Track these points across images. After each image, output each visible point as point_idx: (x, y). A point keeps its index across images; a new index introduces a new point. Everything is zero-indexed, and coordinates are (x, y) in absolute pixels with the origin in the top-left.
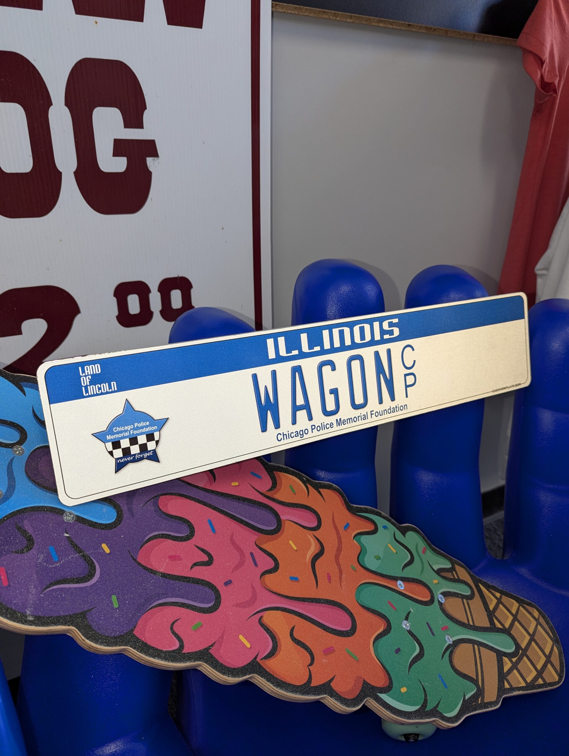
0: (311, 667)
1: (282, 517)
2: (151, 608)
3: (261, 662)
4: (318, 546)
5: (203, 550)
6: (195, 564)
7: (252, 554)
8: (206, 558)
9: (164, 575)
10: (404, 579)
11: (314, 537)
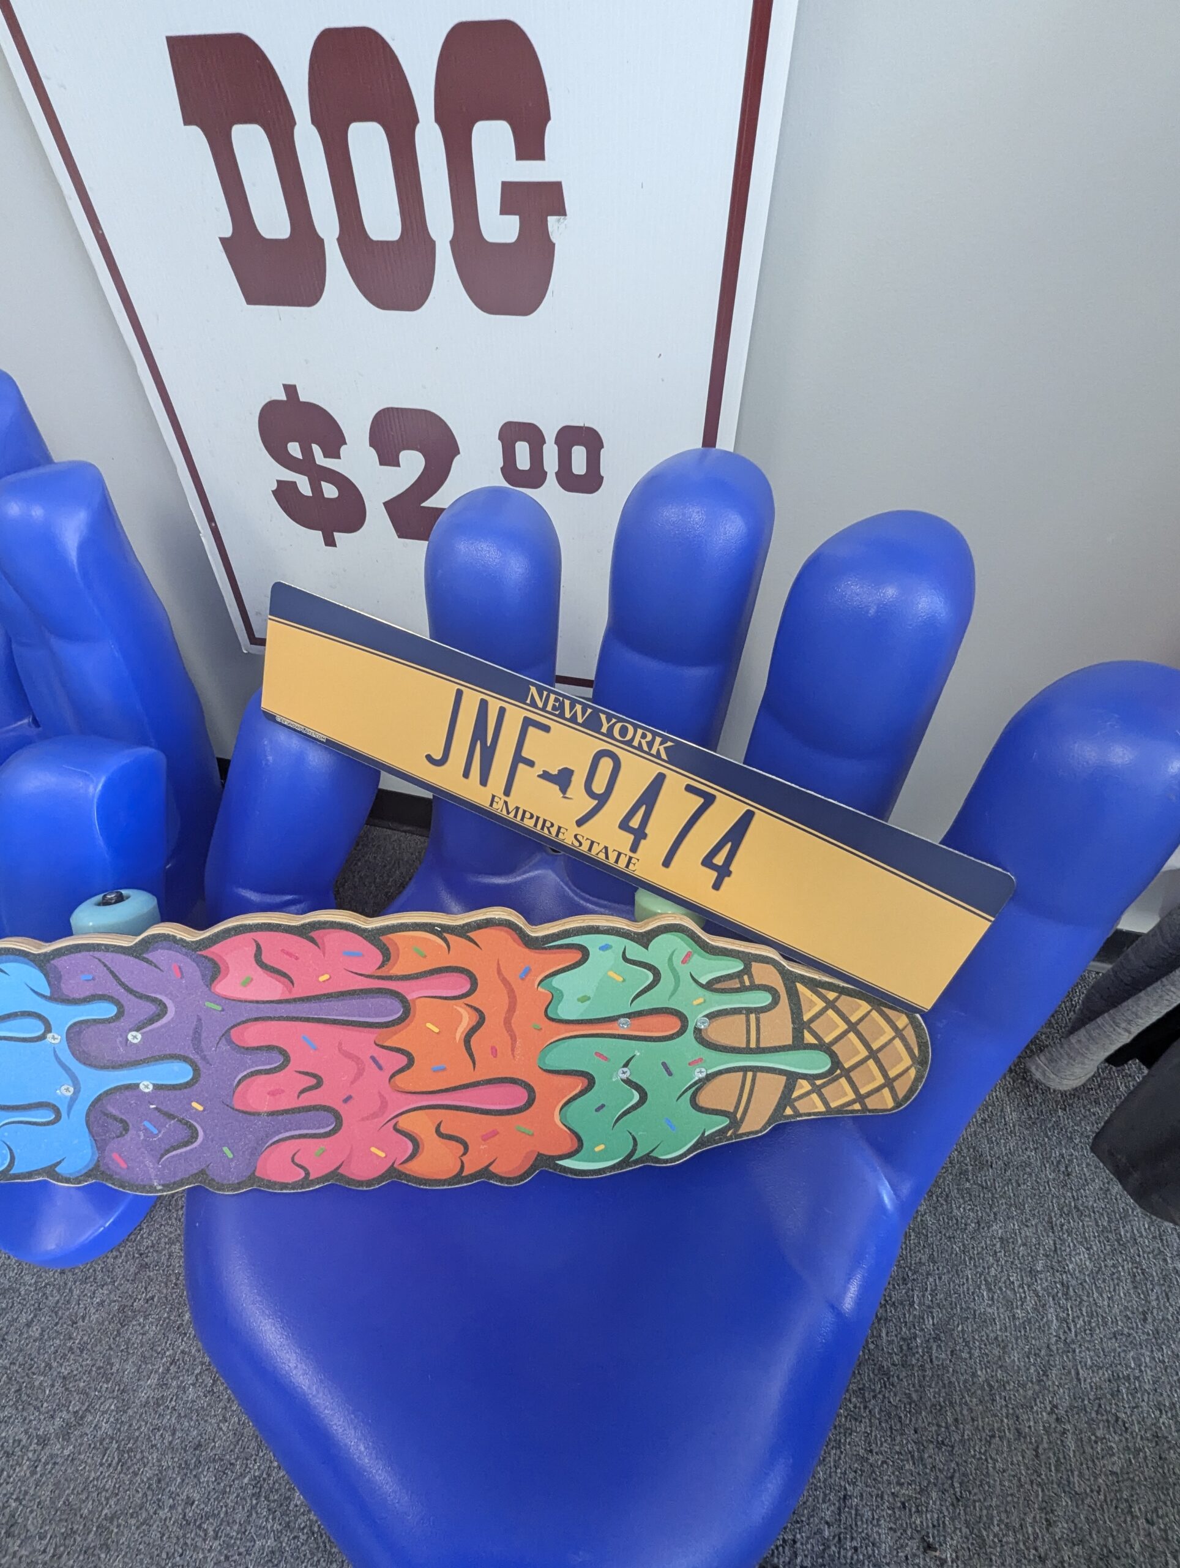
0: (464, 1158)
1: (409, 998)
2: (266, 1148)
3: (401, 1168)
4: (475, 1018)
5: (307, 1074)
6: (303, 1091)
7: (373, 1058)
8: (314, 1081)
9: (272, 1114)
10: (632, 1015)
11: (468, 1008)
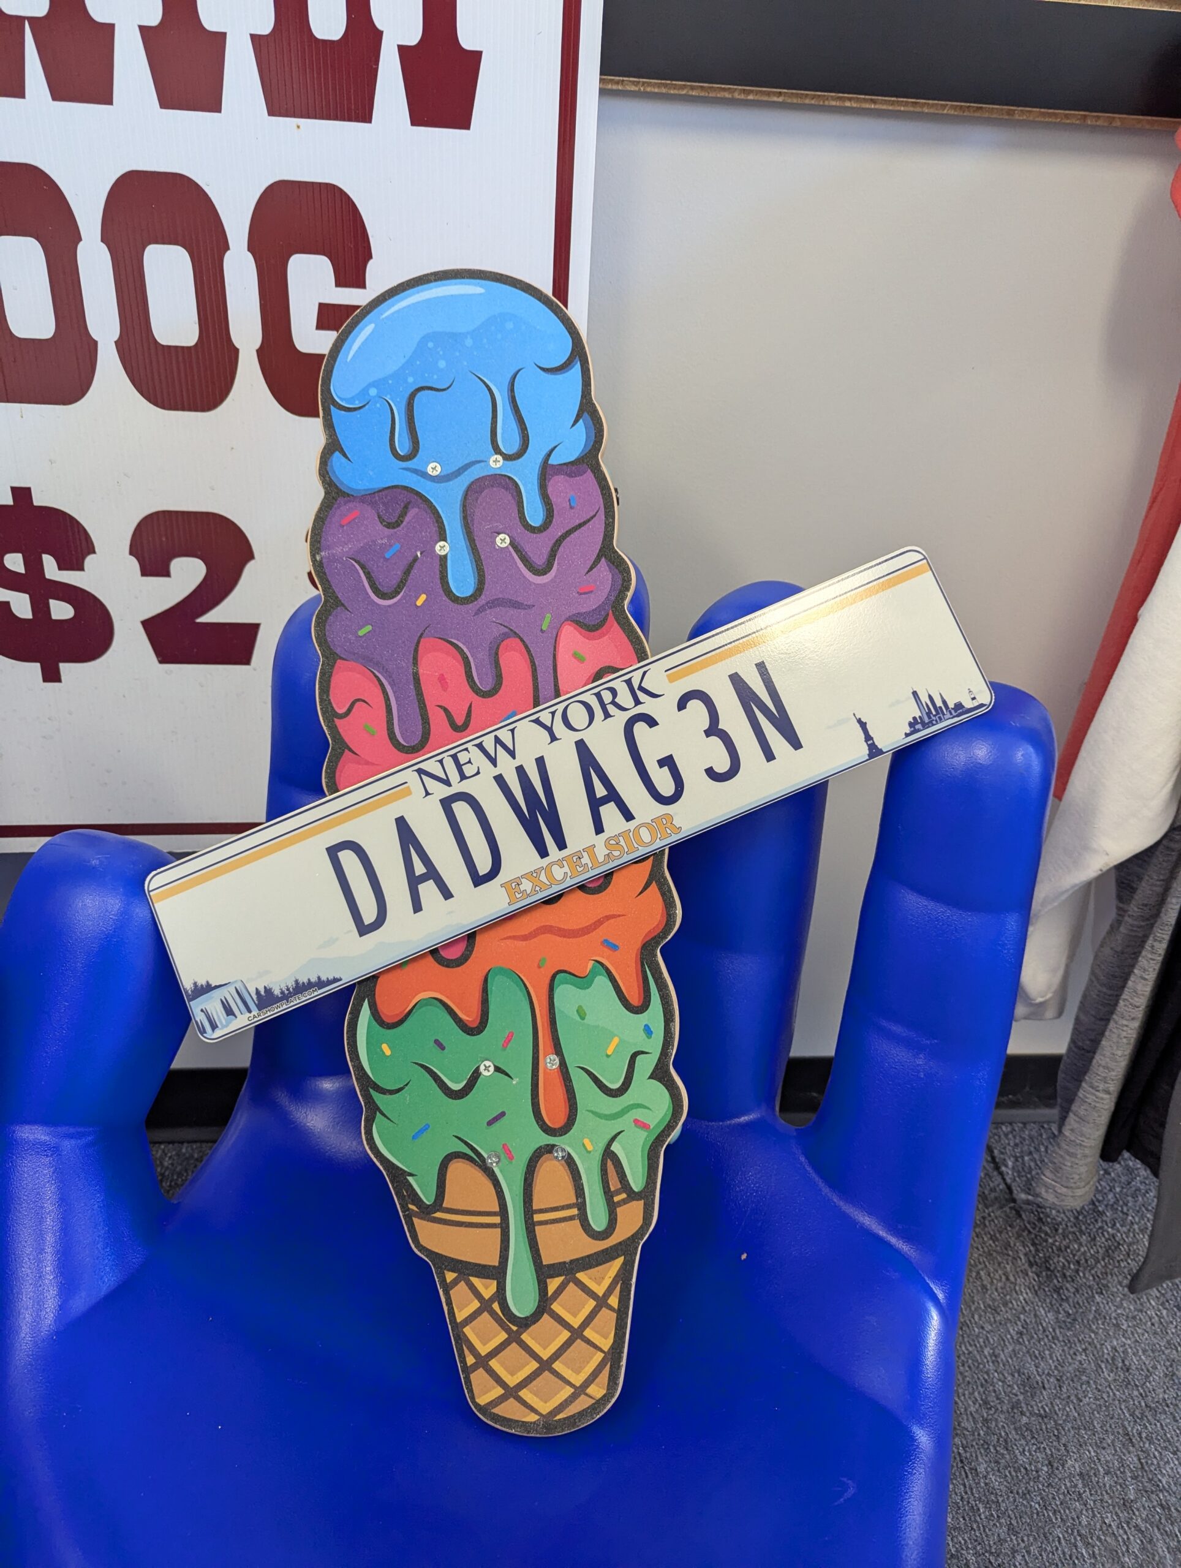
2: (372, 672)
5: (469, 715)
6: (446, 710)
8: (460, 721)
9: (416, 677)
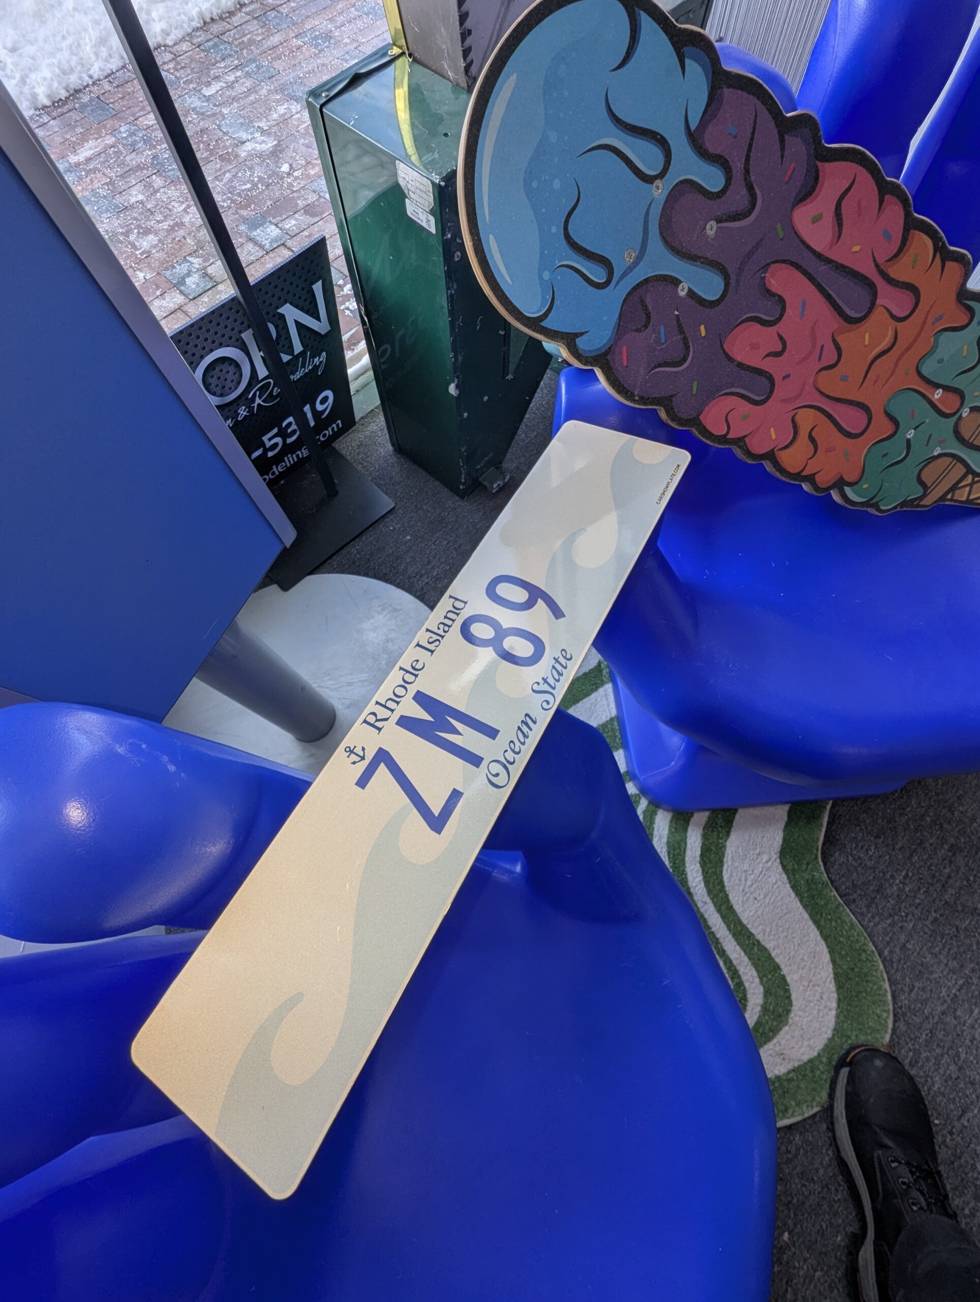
0: (809, 461)
1: (878, 301)
2: (719, 396)
3: (776, 452)
4: (891, 342)
5: (781, 338)
6: (769, 354)
8: (780, 348)
9: (738, 364)
10: (946, 388)
11: (894, 330)
